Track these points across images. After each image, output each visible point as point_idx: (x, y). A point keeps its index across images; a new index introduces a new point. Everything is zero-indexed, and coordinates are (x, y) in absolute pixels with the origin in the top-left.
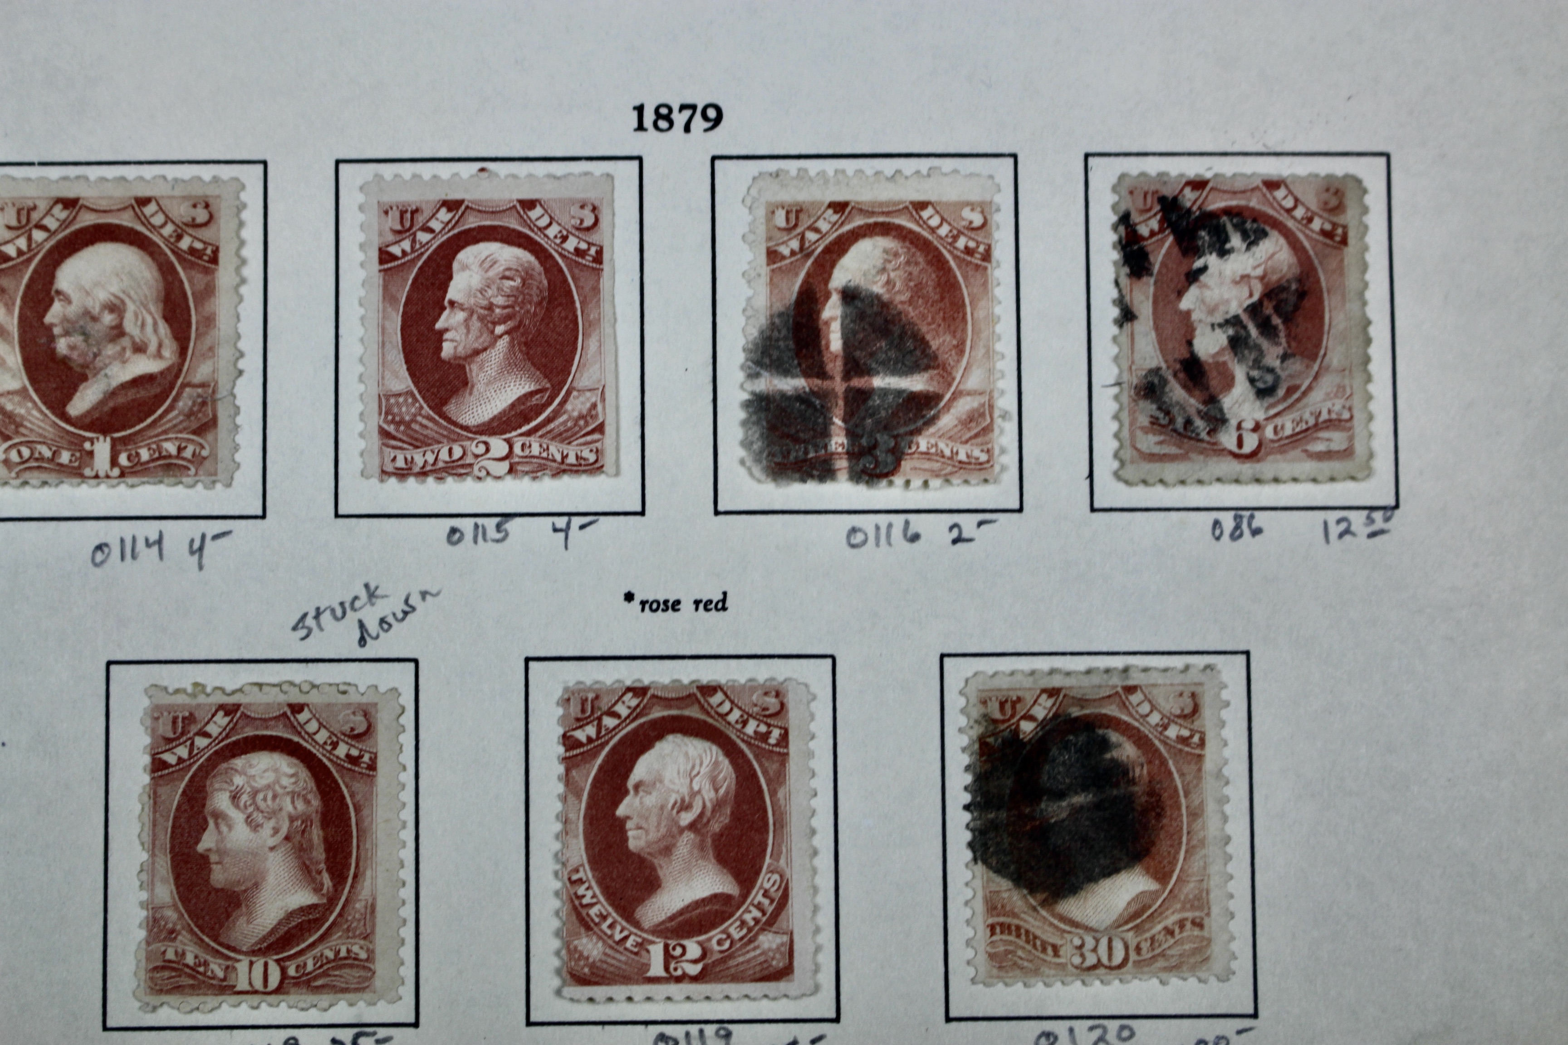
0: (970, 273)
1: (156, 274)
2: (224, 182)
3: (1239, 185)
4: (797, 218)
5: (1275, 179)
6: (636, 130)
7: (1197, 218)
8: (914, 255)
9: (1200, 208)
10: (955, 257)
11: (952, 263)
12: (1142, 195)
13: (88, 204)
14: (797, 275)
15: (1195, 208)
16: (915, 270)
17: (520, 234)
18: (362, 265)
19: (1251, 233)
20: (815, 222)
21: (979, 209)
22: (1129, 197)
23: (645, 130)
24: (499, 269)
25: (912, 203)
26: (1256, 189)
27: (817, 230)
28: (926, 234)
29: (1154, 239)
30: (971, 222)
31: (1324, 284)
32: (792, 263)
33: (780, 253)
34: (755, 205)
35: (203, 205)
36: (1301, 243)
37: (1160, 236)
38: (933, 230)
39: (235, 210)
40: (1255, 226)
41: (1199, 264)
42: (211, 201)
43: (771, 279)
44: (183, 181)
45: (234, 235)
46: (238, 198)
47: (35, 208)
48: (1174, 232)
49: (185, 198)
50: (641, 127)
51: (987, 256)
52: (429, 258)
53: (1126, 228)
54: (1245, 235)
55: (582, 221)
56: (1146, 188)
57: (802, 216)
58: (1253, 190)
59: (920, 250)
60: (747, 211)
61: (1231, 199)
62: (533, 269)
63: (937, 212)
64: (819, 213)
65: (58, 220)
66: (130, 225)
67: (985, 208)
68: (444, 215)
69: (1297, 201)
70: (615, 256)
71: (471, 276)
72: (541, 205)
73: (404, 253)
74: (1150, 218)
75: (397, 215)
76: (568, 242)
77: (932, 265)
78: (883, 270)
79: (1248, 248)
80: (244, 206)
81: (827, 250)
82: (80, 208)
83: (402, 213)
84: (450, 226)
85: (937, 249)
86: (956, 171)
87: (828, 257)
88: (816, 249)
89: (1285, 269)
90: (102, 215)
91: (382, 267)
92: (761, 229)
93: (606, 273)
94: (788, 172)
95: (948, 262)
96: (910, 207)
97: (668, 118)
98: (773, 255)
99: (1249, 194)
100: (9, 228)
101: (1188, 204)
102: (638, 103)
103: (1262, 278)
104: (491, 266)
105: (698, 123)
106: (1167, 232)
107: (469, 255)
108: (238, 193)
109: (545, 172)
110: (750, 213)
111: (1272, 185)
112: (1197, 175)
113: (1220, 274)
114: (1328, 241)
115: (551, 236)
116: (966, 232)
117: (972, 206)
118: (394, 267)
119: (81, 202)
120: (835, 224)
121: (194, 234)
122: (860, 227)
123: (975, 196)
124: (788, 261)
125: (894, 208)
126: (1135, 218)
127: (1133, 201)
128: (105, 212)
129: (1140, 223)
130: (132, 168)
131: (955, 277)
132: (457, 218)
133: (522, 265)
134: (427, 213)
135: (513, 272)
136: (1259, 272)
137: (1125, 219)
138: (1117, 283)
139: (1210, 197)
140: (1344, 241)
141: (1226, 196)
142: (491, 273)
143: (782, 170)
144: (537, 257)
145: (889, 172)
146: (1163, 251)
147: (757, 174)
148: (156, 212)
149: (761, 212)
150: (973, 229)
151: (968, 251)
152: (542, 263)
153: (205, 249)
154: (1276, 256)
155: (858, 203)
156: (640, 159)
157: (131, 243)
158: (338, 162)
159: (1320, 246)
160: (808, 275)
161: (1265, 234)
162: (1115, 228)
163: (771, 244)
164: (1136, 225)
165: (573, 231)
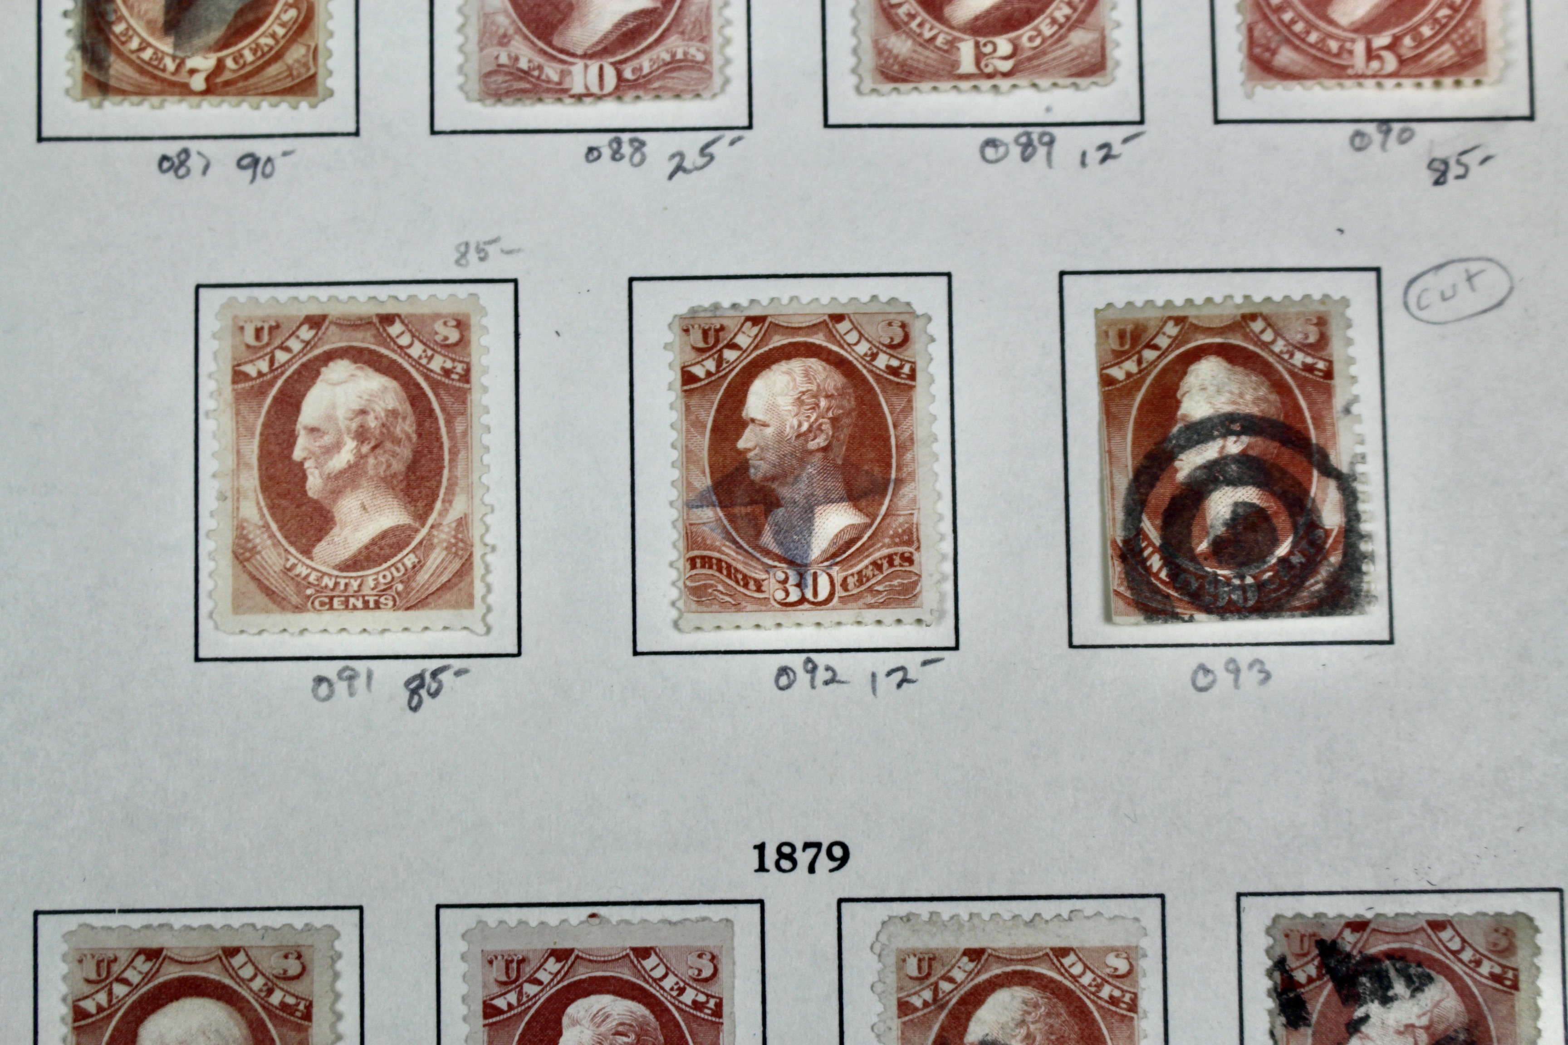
0: (1116, 1024)
1: (246, 1032)
2: (317, 929)
3: (1403, 925)
4: (930, 966)
5: (1440, 919)
6: (756, 871)
7: (1359, 963)
8: (1055, 1006)
9: (1360, 952)
10: (1100, 1008)
11: (1096, 1015)
12: (1299, 938)
13: (172, 955)
14: (930, 1028)
15: (1355, 953)
16: (1056, 1022)
17: (634, 985)
18: (465, 1019)
19: (1415, 979)
20: (949, 971)
21: (1125, 955)
22: (1284, 941)
23: (767, 871)
24: (611, 1024)
25: (1052, 949)
26: (1422, 929)
27: (951, 980)
28: (1067, 983)
29: (1311, 986)
30: (1116, 969)
31: (1494, 1033)
32: (924, 1015)
33: (912, 1004)
34: (885, 952)
35: (296, 955)
36: (1469, 988)
37: (1318, 983)
38: (1075, 979)
39: (329, 961)
40: (1420, 970)
41: (1360, 1013)
42: (304, 951)
43: (903, 1033)
44: (274, 929)
45: (328, 988)
46: (332, 947)
47: (115, 960)
48: (1334, 979)
49: (275, 948)
50: (762, 868)
51: (1133, 1007)
52: (537, 1012)
53: (1282, 975)
54: (1409, 980)
55: (700, 971)
56: (1303, 931)
57: (935, 964)
58: (1417, 931)
59: (1061, 1000)
60: (876, 958)
61: (1394, 942)
62: (648, 1025)
63: (1080, 959)
64: (954, 961)
65: (140, 973)
66: (217, 978)
67: (1130, 954)
68: (552, 966)
69: (1464, 941)
70: (736, 1010)
71: (582, 1032)
72: (656, 954)
73: (510, 1005)
74: (1307, 963)
75: (503, 964)
76: (685, 994)
77: (1075, 1016)
78: (1023, 1022)
79: (1412, 996)
80: (339, 956)
81: (962, 1001)
82: (164, 959)
83: (508, 963)
84: (559, 977)
85: (1080, 999)
86: (1098, 914)
87: (963, 1009)
88: (950, 999)
89: (1452, 1017)
90: (186, 966)
91: (487, 1022)
92: (892, 979)
93: (726, 1027)
94: (919, 915)
95: (1091, 1013)
96: (1051, 954)
97: (791, 858)
98: (904, 1007)
99: (1412, 935)
100: (88, 981)
101: (1348, 948)
102: (758, 842)
103: (1427, 1028)
104: (603, 1021)
105: (824, 863)
106: (1325, 979)
107: (579, 1009)
108: (333, 942)
109: (660, 917)
110: (880, 961)
111: (1437, 925)
112: (1357, 916)
113: (1383, 1023)
114: (1498, 986)
115: (667, 988)
116: (1110, 980)
117: (1117, 951)
118: (500, 1021)
119: (164, 953)
120: (971, 973)
121: (285, 987)
122: (997, 976)
123: (1118, 943)
124: (920, 1013)
125: (1034, 956)
126: (1292, 963)
127: (1289, 945)
128: (191, 963)
129: (1297, 968)
130: (219, 914)
131: (1099, 1029)
132: (566, 968)
133: (636, 1020)
134: (534, 964)
135: (627, 1027)
136: (1424, 1021)
137: (1280, 964)
138: (1272, 1034)
139: (1371, 940)
140: (1515, 987)
141: (1388, 938)
142: (603, 1029)
143: (913, 914)
144: (653, 1012)
145: (1027, 917)
146: (1322, 999)
147: (886, 919)
148: (245, 964)
149: (891, 960)
150: (1118, 977)
151: (1113, 1000)
152: (657, 1017)
153: (298, 1004)
154: (1443, 1004)
155: (994, 950)
156: (761, 902)
157: (219, 998)
158: (439, 907)
159: (1490, 990)
160: (942, 1028)
161: (1431, 979)
162: (1270, 974)
163: (900, 995)
164: (1292, 970)
165: (691, 983)
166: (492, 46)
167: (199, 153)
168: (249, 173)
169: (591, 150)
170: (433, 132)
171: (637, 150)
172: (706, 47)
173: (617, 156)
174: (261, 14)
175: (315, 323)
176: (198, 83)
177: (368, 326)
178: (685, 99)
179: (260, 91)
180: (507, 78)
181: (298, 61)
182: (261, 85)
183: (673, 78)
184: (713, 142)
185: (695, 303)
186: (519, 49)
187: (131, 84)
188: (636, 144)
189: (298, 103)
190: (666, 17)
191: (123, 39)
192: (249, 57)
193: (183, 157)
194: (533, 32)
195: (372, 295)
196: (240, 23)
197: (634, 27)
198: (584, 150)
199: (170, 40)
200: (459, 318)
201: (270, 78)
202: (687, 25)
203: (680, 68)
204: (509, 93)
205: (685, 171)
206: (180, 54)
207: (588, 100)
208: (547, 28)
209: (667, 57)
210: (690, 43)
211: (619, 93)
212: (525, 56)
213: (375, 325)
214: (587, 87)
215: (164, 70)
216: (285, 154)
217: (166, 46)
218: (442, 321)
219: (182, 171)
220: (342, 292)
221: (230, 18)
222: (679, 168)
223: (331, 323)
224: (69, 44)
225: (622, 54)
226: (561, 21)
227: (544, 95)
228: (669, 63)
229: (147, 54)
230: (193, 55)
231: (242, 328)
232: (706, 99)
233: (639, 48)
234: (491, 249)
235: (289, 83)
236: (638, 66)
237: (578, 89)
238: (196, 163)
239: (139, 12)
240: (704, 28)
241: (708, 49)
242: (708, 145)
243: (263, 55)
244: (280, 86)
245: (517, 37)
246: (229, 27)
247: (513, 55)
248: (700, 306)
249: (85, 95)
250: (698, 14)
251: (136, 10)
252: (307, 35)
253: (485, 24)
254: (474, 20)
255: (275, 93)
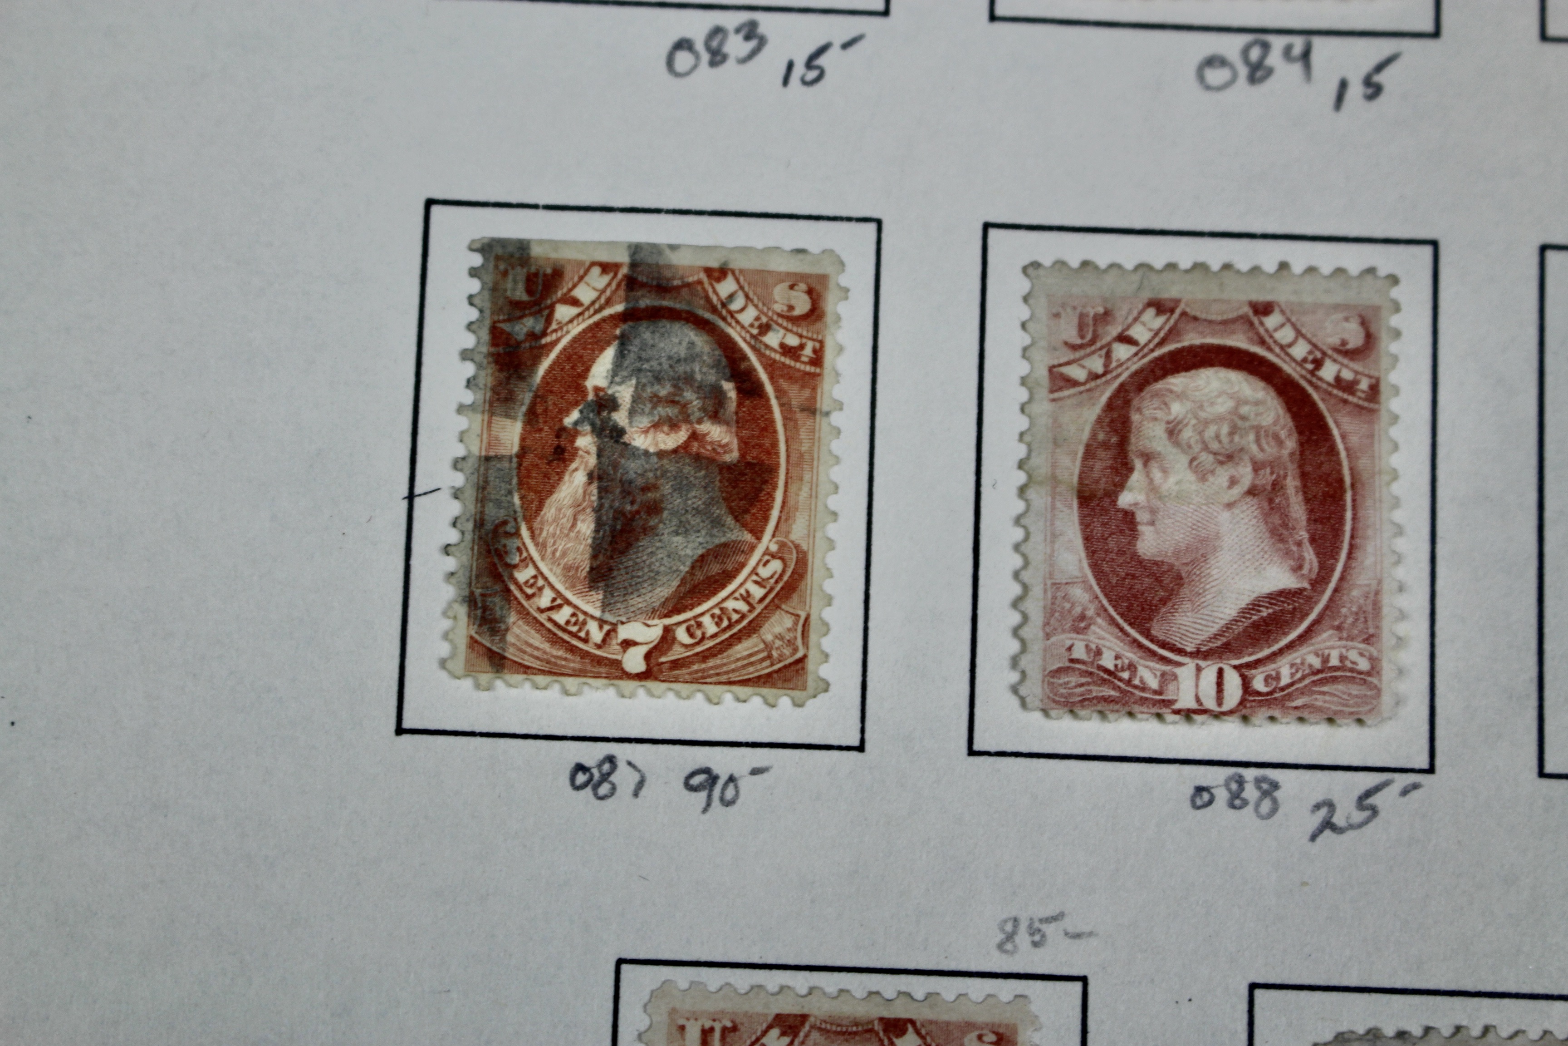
166: (1064, 631)
167: (630, 764)
168: (703, 794)
169: (1200, 790)
170: (972, 752)
171: (1265, 794)
172: (1373, 651)
173: (1237, 802)
174: (730, 567)
175: (790, 1027)
176: (634, 661)
177: (868, 1036)
178: (1340, 726)
179: (724, 678)
180: (1083, 680)
181: (780, 637)
182: (725, 669)
183: (1324, 693)
184: (1377, 789)
185: (1344, 1028)
186: (1103, 639)
187: (537, 658)
188: (1265, 786)
189: (777, 697)
190: (1316, 603)
191: (529, 591)
192: (710, 627)
193: (606, 767)
194: (1122, 615)
195: (874, 989)
196: (700, 576)
197: (1269, 614)
198: (1191, 791)
199: (598, 596)
200: (1001, 1031)
201: (738, 660)
202: (1346, 616)
203: (1335, 679)
204: (1085, 702)
205: (1334, 828)
206: (608, 617)
207: (1198, 718)
208: (1143, 609)
209: (1316, 663)
210: (1350, 643)
211: (1244, 712)
212: (1109, 648)
213: (877, 1034)
214: (1198, 700)
215: (586, 641)
216: (755, 772)
217: (591, 604)
218: (976, 1033)
219: (604, 789)
220: (830, 982)
221: (685, 569)
222: (1328, 825)
223: (813, 1027)
224: (449, 592)
225: (1250, 655)
226: (1164, 601)
227: (1136, 708)
228: (1319, 672)
229: (562, 616)
230: (629, 620)
231: (682, 1028)
232: (1369, 727)
233: (1276, 647)
234: (1049, 929)
235: (765, 669)
236: (1274, 673)
237: (1186, 701)
238: (624, 778)
239: (554, 553)
240: (1370, 623)
241: (1375, 653)
242: (1368, 794)
243: (730, 627)
244: (752, 672)
245: (1099, 620)
246: (683, 582)
247: (1093, 646)
248: (1352, 1032)
249: (470, 670)
250: (1361, 601)
251: (549, 550)
252: (795, 597)
253: (1054, 598)
254: (1037, 591)
255: (744, 683)
